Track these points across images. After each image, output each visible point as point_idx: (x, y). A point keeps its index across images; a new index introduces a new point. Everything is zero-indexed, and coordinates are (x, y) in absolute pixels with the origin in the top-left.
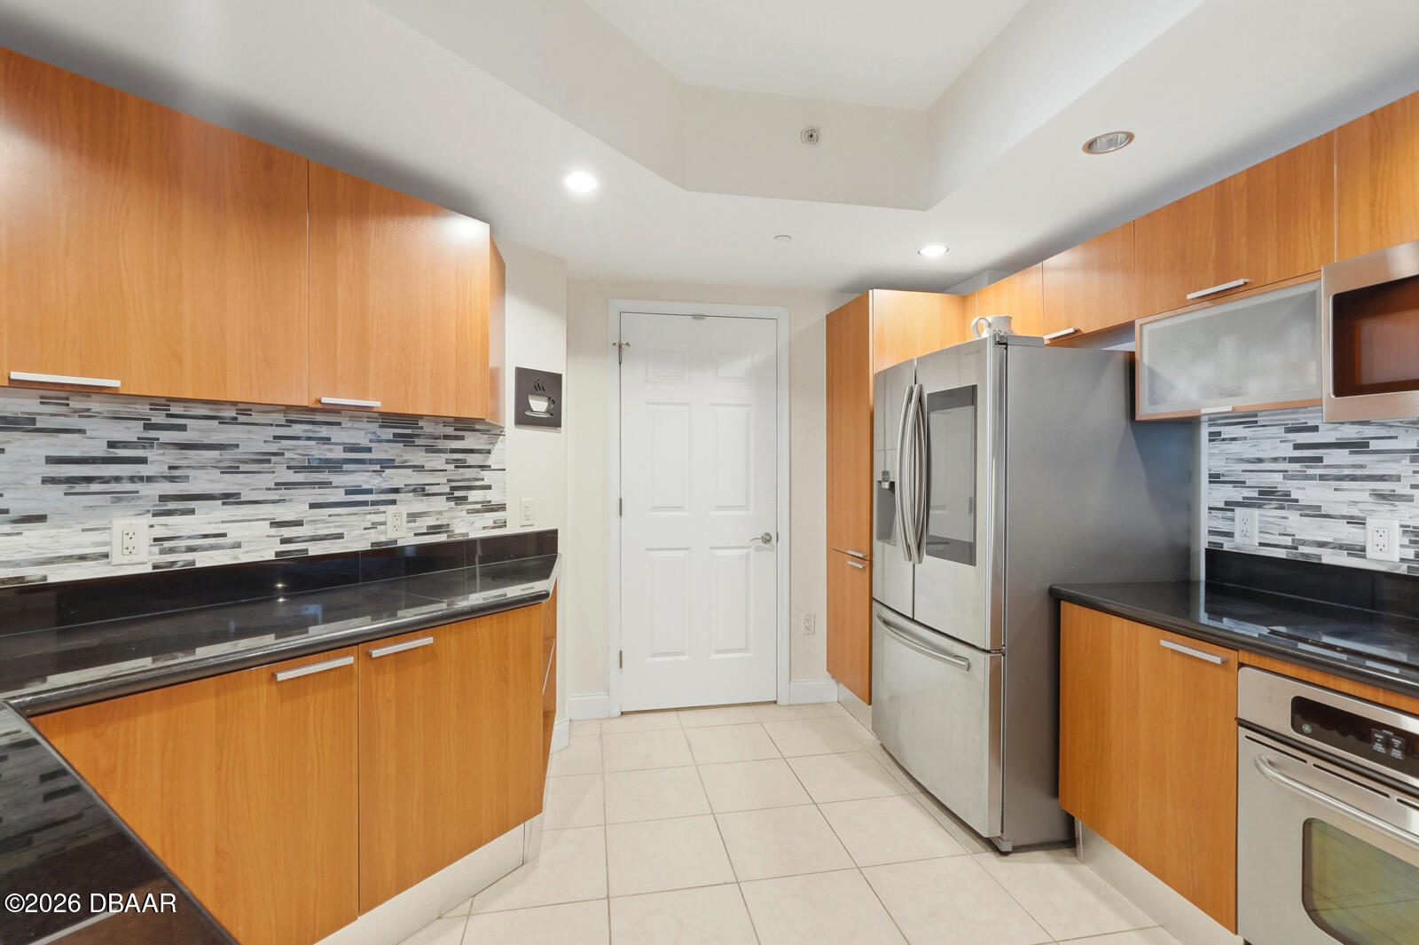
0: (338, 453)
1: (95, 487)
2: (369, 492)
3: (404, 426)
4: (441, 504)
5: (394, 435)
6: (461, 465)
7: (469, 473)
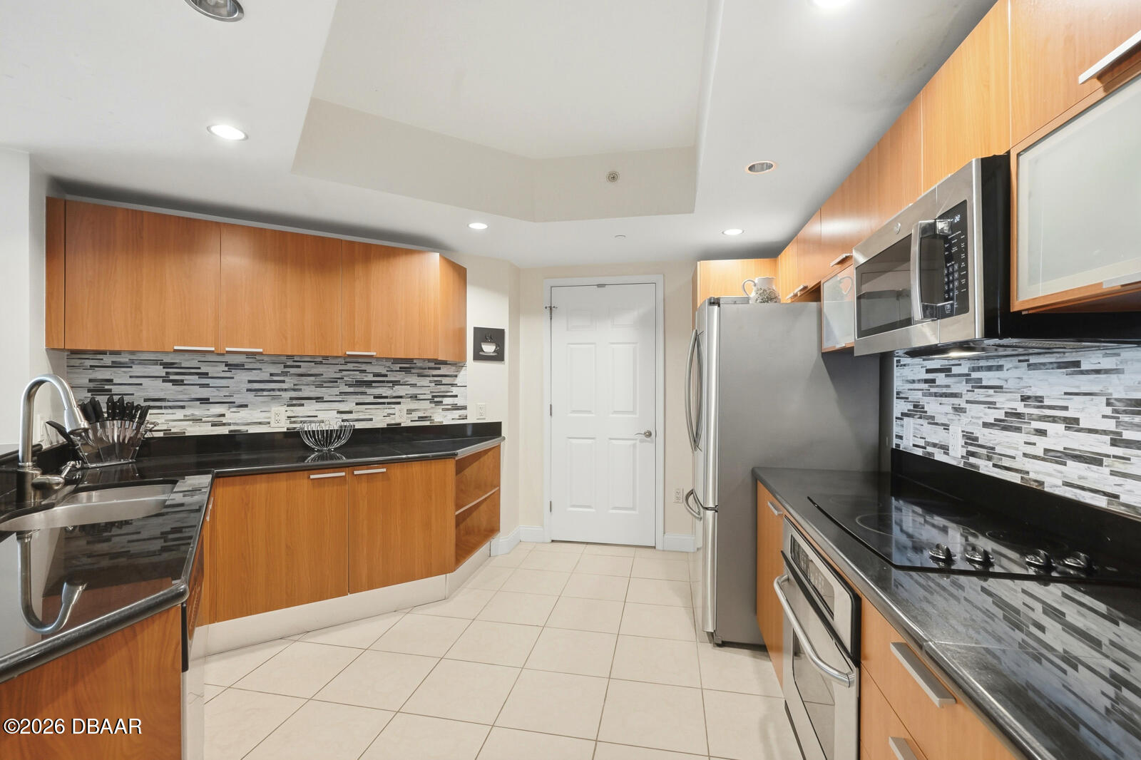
0: (370, 378)
1: (265, 393)
2: (386, 397)
3: (407, 365)
4: (426, 404)
5: (400, 368)
6: (438, 383)
7: (443, 388)
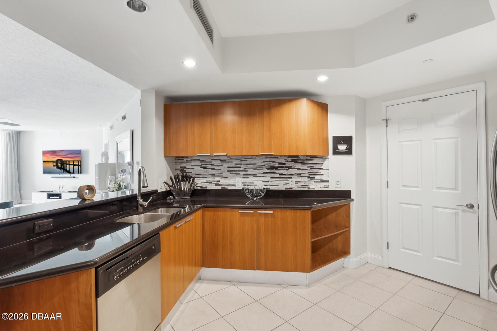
0: (277, 165)
1: (234, 172)
2: (285, 175)
3: (295, 159)
4: (306, 179)
5: (292, 160)
6: (312, 168)
7: (315, 170)
